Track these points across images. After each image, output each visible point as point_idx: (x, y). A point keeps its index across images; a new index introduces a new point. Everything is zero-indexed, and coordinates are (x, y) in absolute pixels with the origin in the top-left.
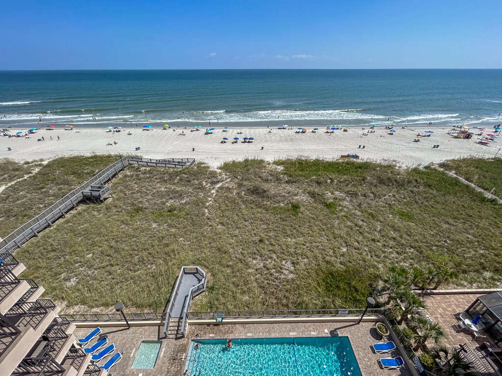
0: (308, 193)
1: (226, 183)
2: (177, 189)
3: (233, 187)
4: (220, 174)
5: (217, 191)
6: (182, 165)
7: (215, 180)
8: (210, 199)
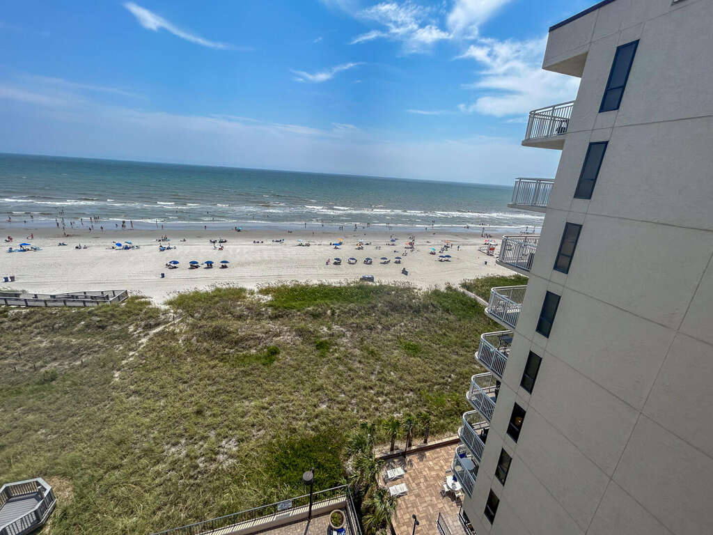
0: (296, 331)
1: (171, 325)
2: (74, 341)
3: (181, 331)
4: (166, 312)
5: (150, 339)
6: (98, 303)
7: (152, 322)
8: (131, 353)
